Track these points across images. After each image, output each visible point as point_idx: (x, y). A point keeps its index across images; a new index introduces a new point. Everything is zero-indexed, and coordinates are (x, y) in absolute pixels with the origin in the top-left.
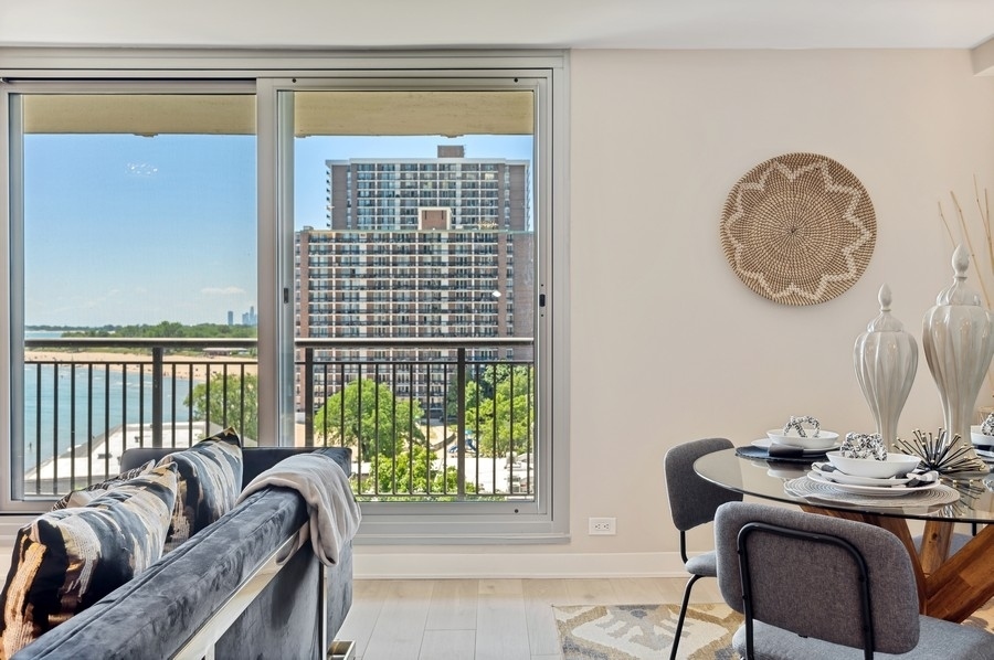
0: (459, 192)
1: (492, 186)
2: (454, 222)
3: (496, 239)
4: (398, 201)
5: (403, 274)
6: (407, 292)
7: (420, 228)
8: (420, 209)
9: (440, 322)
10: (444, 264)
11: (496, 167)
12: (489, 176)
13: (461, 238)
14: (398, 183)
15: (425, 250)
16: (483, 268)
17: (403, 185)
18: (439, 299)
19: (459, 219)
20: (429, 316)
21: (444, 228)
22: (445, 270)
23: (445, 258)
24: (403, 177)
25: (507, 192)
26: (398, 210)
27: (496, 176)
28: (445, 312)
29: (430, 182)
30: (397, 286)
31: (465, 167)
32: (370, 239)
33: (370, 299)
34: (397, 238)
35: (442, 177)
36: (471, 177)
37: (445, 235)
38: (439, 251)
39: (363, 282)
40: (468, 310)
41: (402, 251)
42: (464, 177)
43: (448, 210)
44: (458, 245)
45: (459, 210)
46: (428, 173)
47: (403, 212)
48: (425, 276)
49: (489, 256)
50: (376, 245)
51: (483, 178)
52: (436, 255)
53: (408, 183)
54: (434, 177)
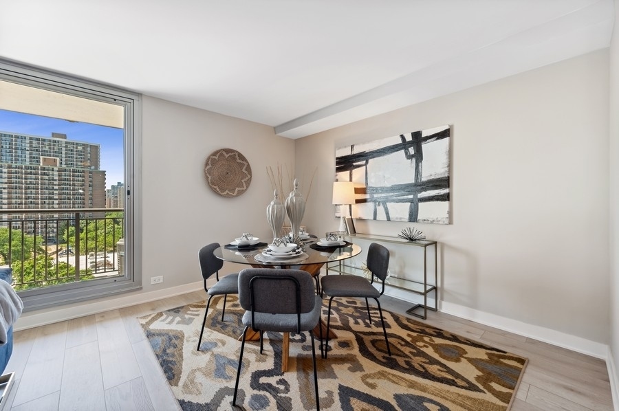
0: (64, 152)
1: (81, 152)
2: (61, 164)
3: (83, 172)
4: (28, 152)
5: (31, 183)
6: (34, 191)
7: (41, 164)
8: (41, 157)
9: (53, 203)
10: (56, 180)
11: (83, 145)
12: (80, 148)
13: (65, 170)
14: (28, 145)
15: (45, 174)
16: (76, 183)
17: (31, 146)
18: (53, 194)
19: (64, 163)
20: (47, 201)
21: (56, 166)
22: (56, 183)
23: (56, 178)
24: (31, 143)
25: (89, 155)
26: (28, 156)
27: (83, 148)
28: (56, 199)
29: (47, 147)
30: (26, 188)
31: (66, 143)
32: (9, 167)
33: (9, 193)
34: (27, 168)
35: (54, 145)
36: (70, 147)
37: (56, 169)
38: (53, 175)
39: (6, 186)
40: (69, 199)
41: (31, 173)
42: (66, 147)
43: (58, 159)
44: (63, 173)
45: (64, 159)
46: (46, 143)
47: (30, 157)
48: (45, 184)
49: (80, 178)
50: (14, 170)
51: (77, 148)
52: (51, 176)
53: (34, 146)
54: (50, 145)
